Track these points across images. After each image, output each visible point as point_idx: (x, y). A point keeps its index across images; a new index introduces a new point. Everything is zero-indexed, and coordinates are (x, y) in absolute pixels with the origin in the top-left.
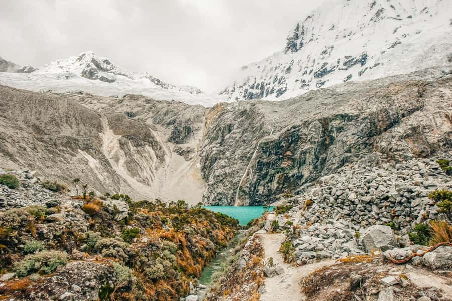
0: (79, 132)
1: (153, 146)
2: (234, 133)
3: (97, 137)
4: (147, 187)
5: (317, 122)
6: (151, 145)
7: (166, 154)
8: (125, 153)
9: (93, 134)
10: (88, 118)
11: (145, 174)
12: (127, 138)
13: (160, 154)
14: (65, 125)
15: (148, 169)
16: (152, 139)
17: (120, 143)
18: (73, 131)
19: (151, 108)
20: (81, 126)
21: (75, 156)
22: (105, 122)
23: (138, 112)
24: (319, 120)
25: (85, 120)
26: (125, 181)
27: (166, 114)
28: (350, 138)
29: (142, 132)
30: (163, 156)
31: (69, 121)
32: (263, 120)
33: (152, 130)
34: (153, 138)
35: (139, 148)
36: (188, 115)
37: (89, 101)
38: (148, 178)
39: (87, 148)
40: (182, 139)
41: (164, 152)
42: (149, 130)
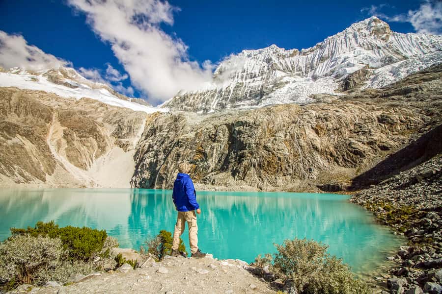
0: (25, 120)
1: (96, 138)
2: (163, 132)
3: (42, 126)
4: (85, 171)
5: (225, 126)
6: (95, 137)
7: (108, 145)
8: (68, 142)
9: (39, 123)
10: (39, 111)
11: (84, 160)
12: (73, 130)
13: (102, 145)
14: (13, 113)
15: (88, 156)
16: (96, 133)
17: (64, 134)
18: (19, 119)
19: (104, 110)
20: (30, 116)
21: (11, 139)
22: (55, 116)
23: (91, 112)
24: (225, 124)
25: (35, 112)
26: (62, 165)
27: (115, 115)
28: (246, 138)
29: (89, 126)
30: (104, 147)
31: (17, 111)
32: (185, 123)
33: (98, 126)
34: (98, 132)
35: (83, 139)
36: (131, 117)
37: (48, 99)
38: (87, 163)
39: (27, 134)
40: (124, 135)
41: (106, 144)
42: (96, 125)
